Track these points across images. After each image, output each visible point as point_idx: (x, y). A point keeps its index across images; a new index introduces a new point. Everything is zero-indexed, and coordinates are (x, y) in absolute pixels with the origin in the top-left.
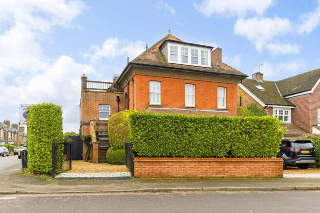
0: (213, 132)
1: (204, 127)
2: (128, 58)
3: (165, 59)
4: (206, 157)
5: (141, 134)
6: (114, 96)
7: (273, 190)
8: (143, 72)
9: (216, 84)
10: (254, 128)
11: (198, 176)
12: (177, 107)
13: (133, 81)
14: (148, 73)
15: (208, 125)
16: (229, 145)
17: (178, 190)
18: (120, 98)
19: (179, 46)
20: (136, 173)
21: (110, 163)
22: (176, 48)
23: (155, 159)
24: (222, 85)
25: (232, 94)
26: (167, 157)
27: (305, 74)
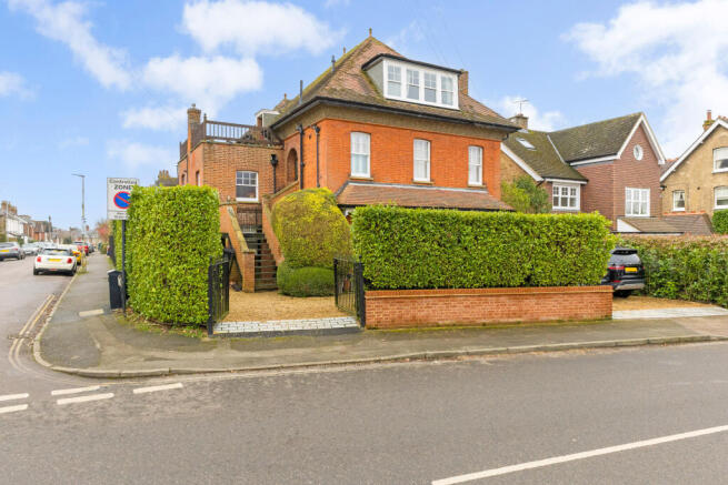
0: (504, 242)
1: (488, 233)
2: (301, 82)
3: (378, 91)
4: (490, 287)
5: (381, 247)
6: (265, 154)
7: (617, 346)
8: (340, 116)
9: (467, 140)
10: (570, 235)
11: (478, 321)
12: (399, 183)
13: (318, 130)
14: (348, 117)
15: (496, 229)
16: (528, 266)
17: (468, 354)
18: (279, 157)
19: (404, 67)
20: (371, 321)
21: (286, 294)
22: (398, 70)
23: (404, 294)
24: (477, 142)
25: (492, 159)
26: (425, 288)
27: (602, 123)
